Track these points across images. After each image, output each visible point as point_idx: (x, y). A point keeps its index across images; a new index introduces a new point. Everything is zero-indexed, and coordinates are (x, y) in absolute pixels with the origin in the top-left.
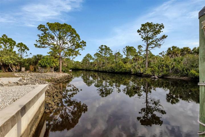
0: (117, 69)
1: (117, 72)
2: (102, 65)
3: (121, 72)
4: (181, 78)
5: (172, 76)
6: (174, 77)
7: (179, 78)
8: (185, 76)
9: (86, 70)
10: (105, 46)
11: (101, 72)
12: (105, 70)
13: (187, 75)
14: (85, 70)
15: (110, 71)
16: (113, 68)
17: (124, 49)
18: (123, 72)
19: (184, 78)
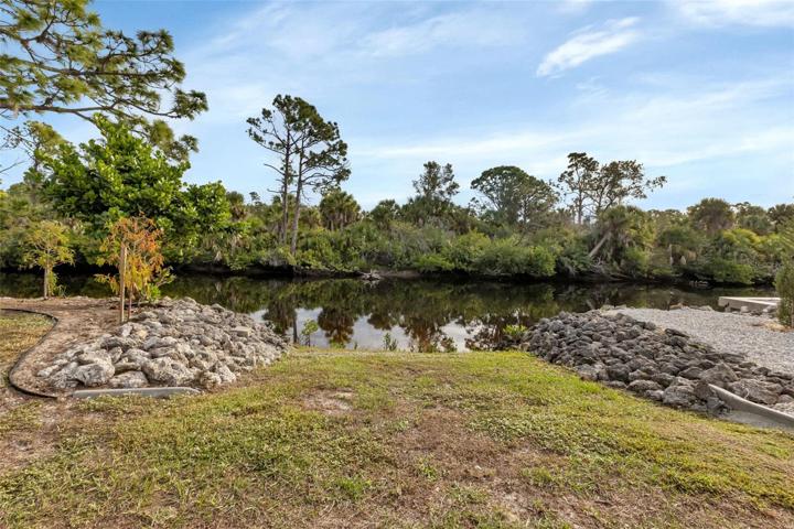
4: (399, 272)
19: (404, 273)
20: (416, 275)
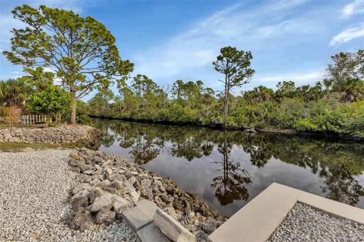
0: (172, 117)
1: (173, 122)
2: (138, 109)
3: (181, 122)
4: (282, 130)
5: (267, 128)
6: (271, 130)
7: (279, 131)
8: (286, 128)
9: (102, 118)
10: (144, 76)
11: (139, 121)
12: (146, 118)
13: (290, 127)
14: (100, 118)
15: (159, 120)
16: (163, 115)
17: (174, 84)
18: (184, 121)
19: (286, 130)
20: (295, 132)
